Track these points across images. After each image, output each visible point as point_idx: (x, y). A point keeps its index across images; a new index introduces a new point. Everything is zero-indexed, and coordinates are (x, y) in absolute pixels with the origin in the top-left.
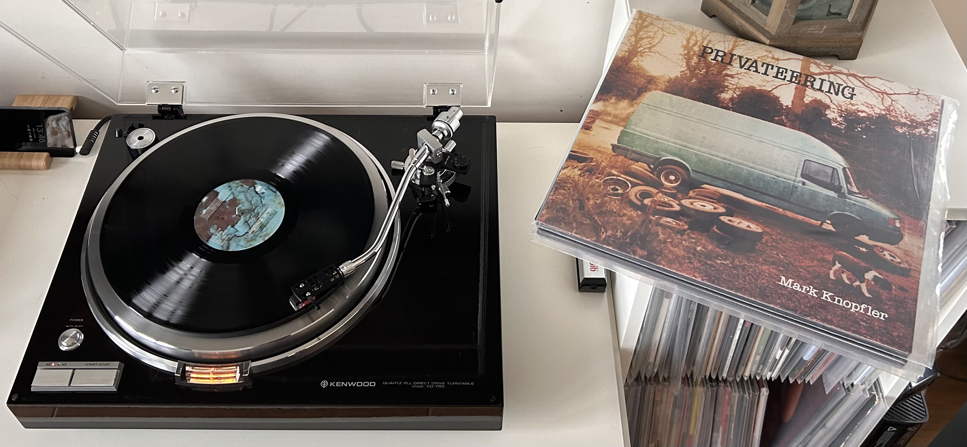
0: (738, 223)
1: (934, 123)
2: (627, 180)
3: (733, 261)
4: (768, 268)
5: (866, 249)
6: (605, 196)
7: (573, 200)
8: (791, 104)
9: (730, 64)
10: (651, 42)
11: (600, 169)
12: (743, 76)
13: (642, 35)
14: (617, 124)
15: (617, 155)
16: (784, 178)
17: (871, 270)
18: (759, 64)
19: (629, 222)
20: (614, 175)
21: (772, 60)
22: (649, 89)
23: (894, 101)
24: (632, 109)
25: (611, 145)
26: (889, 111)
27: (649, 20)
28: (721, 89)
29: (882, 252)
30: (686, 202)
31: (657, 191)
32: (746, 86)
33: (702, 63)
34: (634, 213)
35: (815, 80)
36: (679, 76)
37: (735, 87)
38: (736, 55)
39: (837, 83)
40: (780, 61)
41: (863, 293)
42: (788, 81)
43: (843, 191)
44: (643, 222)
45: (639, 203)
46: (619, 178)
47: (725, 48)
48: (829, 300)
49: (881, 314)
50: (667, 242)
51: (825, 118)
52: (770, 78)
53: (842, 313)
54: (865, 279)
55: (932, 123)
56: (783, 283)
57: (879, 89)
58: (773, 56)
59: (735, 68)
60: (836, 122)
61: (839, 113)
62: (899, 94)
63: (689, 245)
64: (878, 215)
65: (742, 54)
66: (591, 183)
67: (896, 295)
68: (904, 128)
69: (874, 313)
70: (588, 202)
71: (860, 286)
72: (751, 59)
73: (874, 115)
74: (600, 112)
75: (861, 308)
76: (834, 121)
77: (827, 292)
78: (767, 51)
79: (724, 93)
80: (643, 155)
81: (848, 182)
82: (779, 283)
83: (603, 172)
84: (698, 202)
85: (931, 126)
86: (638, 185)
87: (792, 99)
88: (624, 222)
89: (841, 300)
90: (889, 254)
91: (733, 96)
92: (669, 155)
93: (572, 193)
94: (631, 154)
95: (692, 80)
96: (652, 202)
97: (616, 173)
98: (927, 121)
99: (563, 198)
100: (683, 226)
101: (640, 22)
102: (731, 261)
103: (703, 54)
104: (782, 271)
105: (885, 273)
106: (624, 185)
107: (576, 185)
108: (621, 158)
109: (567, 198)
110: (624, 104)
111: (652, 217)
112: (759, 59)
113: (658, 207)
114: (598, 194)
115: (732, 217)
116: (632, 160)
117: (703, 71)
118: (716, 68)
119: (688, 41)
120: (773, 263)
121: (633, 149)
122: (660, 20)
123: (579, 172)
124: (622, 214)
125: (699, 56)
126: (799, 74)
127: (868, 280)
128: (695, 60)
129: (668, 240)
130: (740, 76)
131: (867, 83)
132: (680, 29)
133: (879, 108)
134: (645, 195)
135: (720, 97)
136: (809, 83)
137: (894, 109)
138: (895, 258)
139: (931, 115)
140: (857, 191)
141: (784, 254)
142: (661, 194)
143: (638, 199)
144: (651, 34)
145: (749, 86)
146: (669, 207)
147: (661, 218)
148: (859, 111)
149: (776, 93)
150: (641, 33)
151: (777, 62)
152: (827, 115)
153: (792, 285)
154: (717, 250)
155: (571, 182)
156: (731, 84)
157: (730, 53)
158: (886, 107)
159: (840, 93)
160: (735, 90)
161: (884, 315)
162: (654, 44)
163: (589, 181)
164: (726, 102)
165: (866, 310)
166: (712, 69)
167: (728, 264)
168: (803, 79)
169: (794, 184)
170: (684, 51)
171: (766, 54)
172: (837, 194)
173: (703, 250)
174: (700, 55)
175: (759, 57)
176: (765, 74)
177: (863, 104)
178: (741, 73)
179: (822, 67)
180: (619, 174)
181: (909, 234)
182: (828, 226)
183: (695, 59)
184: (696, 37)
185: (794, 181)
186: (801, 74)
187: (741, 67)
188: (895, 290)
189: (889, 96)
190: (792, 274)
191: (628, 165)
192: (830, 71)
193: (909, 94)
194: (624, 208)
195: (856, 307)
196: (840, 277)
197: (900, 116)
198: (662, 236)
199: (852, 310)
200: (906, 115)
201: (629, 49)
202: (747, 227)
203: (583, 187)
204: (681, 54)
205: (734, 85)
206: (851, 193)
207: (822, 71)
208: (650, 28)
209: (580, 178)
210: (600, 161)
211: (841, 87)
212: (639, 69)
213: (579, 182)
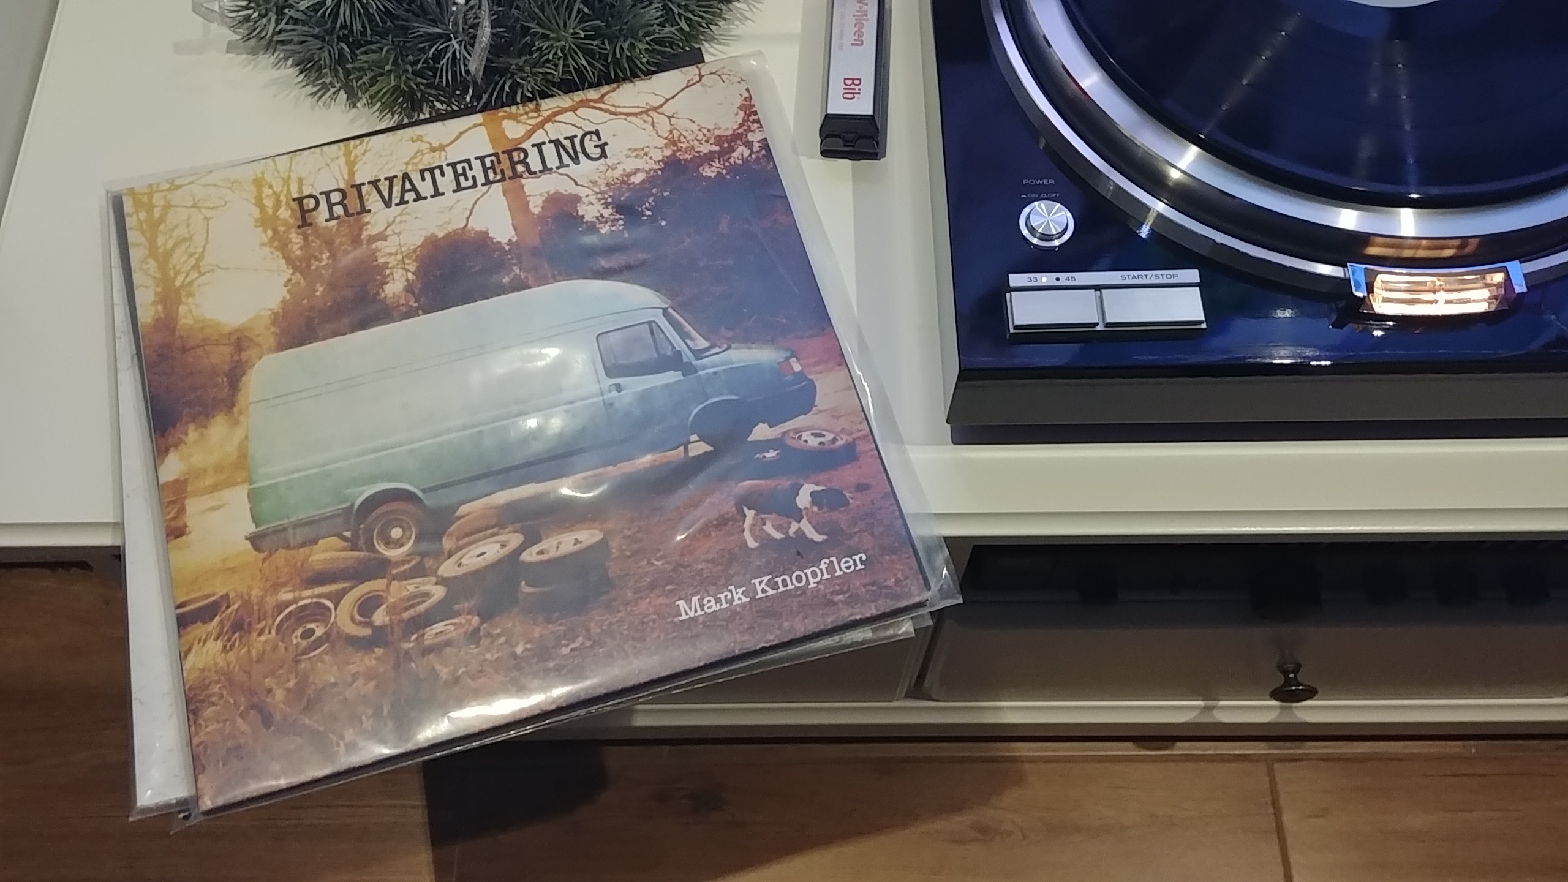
0: (558, 548)
1: (754, 121)
2: (319, 596)
3: (588, 630)
4: (650, 603)
5: (775, 450)
6: (297, 662)
7: (241, 715)
8: (513, 232)
9: (364, 210)
10: (191, 250)
11: (256, 608)
12: (400, 222)
13: (165, 244)
14: (229, 483)
15: (270, 555)
16: (584, 399)
17: (802, 486)
18: (416, 177)
19: (372, 684)
20: (288, 604)
21: (432, 154)
22: (247, 361)
23: (672, 117)
24: (240, 432)
25: (247, 539)
26: (674, 144)
27: (158, 200)
28: (378, 277)
29: (800, 437)
30: (448, 569)
31: (385, 581)
32: (419, 243)
33: (313, 241)
34: (370, 660)
35: (526, 156)
36: (288, 297)
37: (400, 257)
38: (363, 184)
39: (566, 138)
40: (446, 149)
41: (812, 541)
42: (483, 185)
43: (685, 360)
44: (397, 666)
45: (367, 632)
46: (301, 603)
47: (337, 180)
48: (770, 592)
49: (854, 561)
50: (460, 677)
51: (585, 225)
52: (450, 197)
53: (799, 602)
54: (800, 509)
55: (750, 124)
56: (687, 614)
57: (638, 107)
58: (431, 144)
59: (378, 217)
60: (606, 222)
61: (600, 200)
62: (673, 97)
63: (500, 654)
64: (758, 367)
65: (375, 173)
66: (254, 653)
67: (858, 506)
68: (713, 164)
69: (845, 566)
70: (274, 699)
71: (800, 528)
72: (396, 177)
73: (657, 167)
74: (182, 478)
75: (821, 570)
76: (601, 223)
77: (759, 580)
78: (413, 141)
79: (387, 283)
80: (319, 521)
81: (684, 336)
82: (681, 618)
83: (265, 612)
84: (469, 551)
85: (752, 131)
86: (343, 593)
87: (511, 222)
88: (362, 693)
89: (787, 577)
90: (812, 434)
91: (407, 280)
92: (365, 488)
93: (232, 701)
94: (294, 534)
95: (317, 291)
96: (390, 611)
97: (289, 596)
98: (741, 125)
99: (221, 725)
100: (469, 622)
101: (143, 215)
102: (584, 633)
103: (303, 218)
104: (673, 590)
105: (823, 476)
106: (317, 612)
107: (228, 677)
108: (281, 555)
109: (227, 720)
110: (218, 428)
111: (406, 646)
112: (410, 167)
113: (406, 615)
114: (281, 667)
115: (540, 541)
116: (303, 545)
117: (324, 256)
118: (344, 236)
119: (259, 203)
120: (652, 586)
121: (292, 520)
122: (179, 187)
123: (220, 644)
124: (349, 679)
125: (299, 227)
126: (493, 158)
127: (806, 508)
128: (297, 241)
129: (460, 672)
130: (395, 228)
131: (613, 106)
132: (230, 186)
133: (656, 147)
134: (367, 606)
135: (386, 297)
136: (520, 168)
137: (681, 134)
138: (823, 436)
139: (740, 108)
140: (706, 344)
141: (658, 555)
142: (395, 583)
143: (360, 624)
144: (181, 231)
145: (423, 239)
146: (424, 601)
147: (423, 635)
148: (629, 175)
149: (477, 224)
150: (161, 241)
151: (443, 153)
152: (583, 217)
153: (702, 606)
154: (552, 627)
155: (217, 678)
156: (390, 254)
157: (352, 186)
158: (666, 138)
159: (581, 156)
160: (404, 264)
161: (861, 558)
162: (200, 250)
163: (249, 651)
164: (402, 301)
165: (831, 568)
166: (337, 241)
167: (582, 644)
168: (505, 164)
169: (604, 400)
170: (265, 231)
171: (415, 146)
172: (680, 373)
173: (529, 646)
174: (300, 223)
175: (407, 164)
176: (437, 193)
177: (628, 157)
178: (395, 218)
179: (525, 117)
180: (297, 594)
181: (820, 373)
182: (699, 448)
183: (296, 238)
184: (271, 187)
185: (602, 395)
186: (496, 155)
187: (388, 204)
188: (852, 498)
189: (660, 110)
190: (692, 585)
191: (302, 565)
192: (540, 119)
193: (687, 87)
194: (347, 663)
195: (814, 574)
196: (764, 535)
197: (696, 142)
198: (446, 670)
199: (812, 585)
200: (704, 135)
201: (156, 294)
202: (575, 544)
203: (245, 672)
204: (263, 244)
205: (396, 254)
206: (699, 354)
207: (529, 127)
208: (172, 218)
209: (228, 656)
210: (245, 591)
211: (577, 141)
212: (202, 328)
213: (231, 666)
